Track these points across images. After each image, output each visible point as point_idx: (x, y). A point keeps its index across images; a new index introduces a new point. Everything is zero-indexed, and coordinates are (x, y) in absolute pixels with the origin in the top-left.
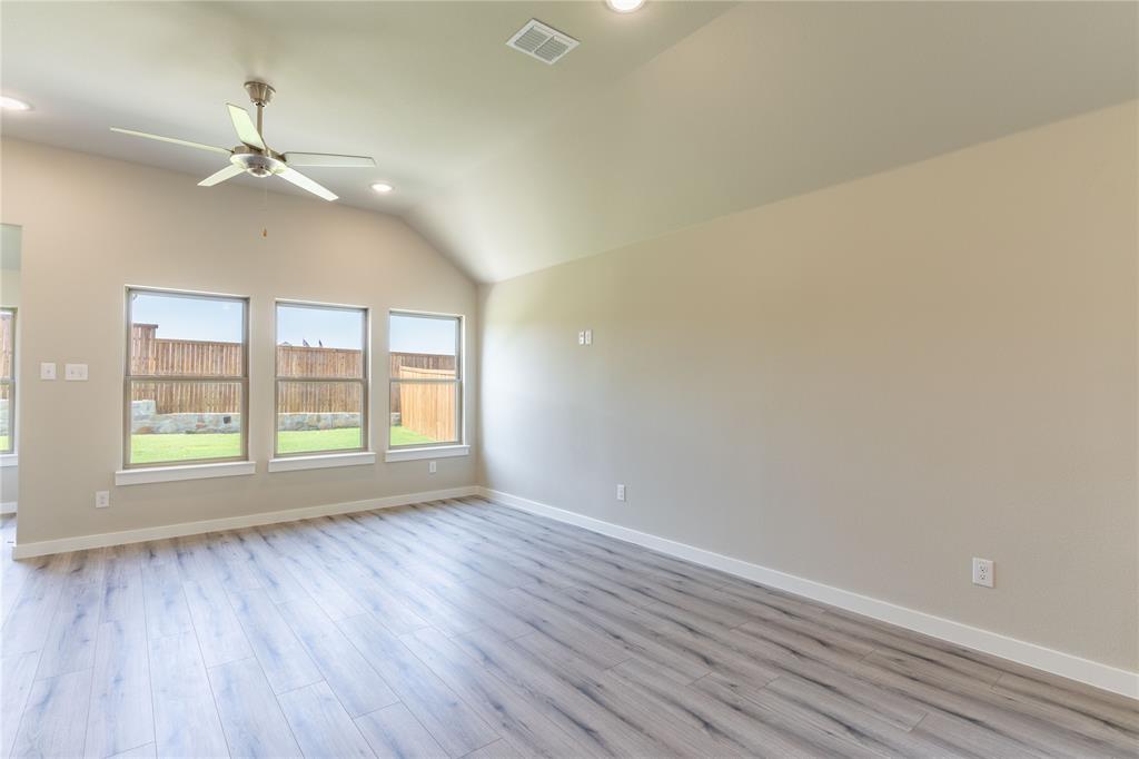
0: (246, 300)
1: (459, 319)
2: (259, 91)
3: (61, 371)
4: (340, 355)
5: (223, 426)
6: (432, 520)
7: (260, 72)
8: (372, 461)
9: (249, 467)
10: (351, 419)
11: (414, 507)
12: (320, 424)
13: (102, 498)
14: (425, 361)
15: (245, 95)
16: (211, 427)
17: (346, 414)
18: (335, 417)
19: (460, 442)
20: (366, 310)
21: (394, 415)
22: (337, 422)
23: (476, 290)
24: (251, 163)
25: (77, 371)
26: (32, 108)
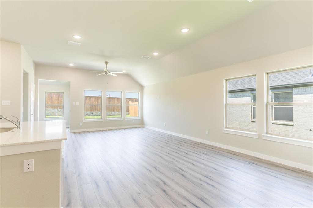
0: (102, 91)
1: (139, 93)
2: (106, 63)
3: (75, 104)
4: (116, 99)
5: (91, 114)
6: (133, 130)
7: (107, 61)
8: (123, 119)
9: (102, 120)
10: (118, 113)
11: (130, 128)
12: (112, 114)
13: (81, 124)
14: (135, 100)
15: (105, 63)
16: (89, 115)
17: (117, 112)
18: (115, 113)
19: (139, 117)
20: (122, 92)
21: (127, 113)
22: (115, 114)
23: (142, 87)
24: (105, 74)
25: (78, 104)
26: (74, 65)
